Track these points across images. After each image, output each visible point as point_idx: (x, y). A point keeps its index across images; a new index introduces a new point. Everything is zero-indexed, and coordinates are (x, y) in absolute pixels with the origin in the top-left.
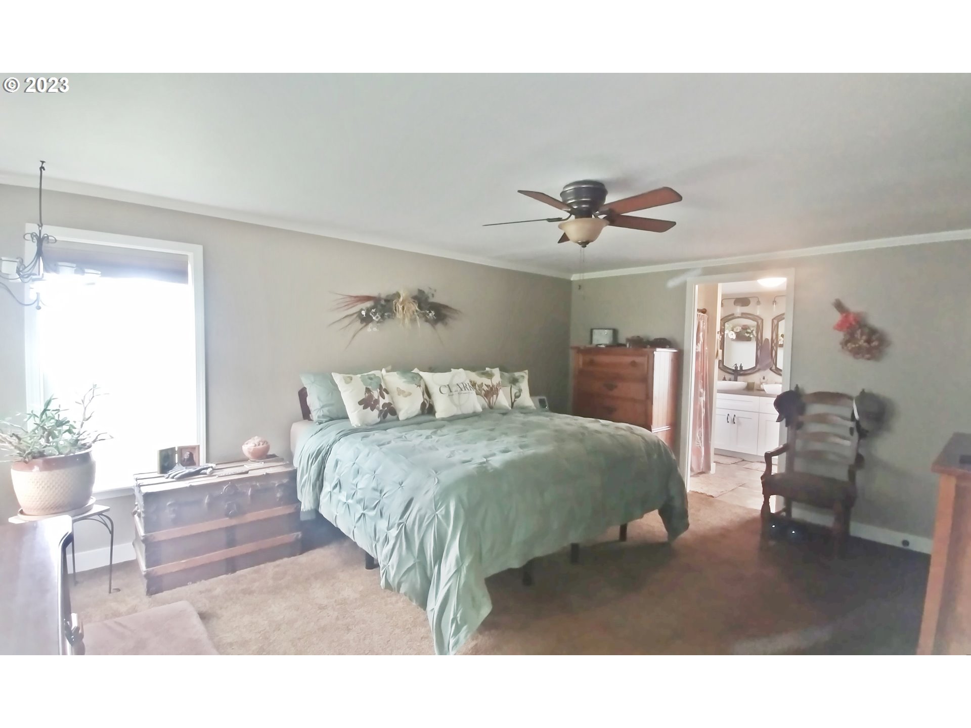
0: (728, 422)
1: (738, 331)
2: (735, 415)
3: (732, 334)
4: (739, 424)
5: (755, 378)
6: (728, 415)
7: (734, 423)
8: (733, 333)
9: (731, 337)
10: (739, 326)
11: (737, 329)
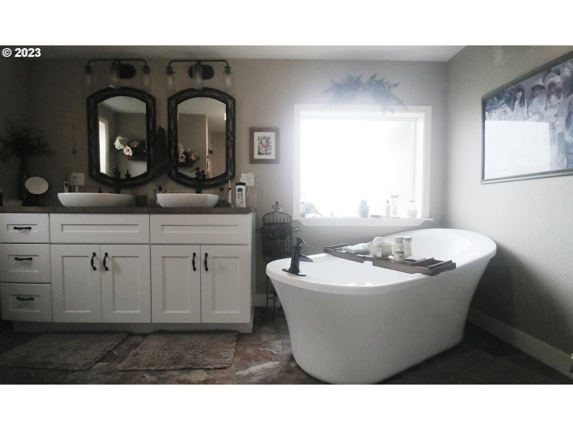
0: (95, 269)
1: (135, 146)
2: (106, 254)
3: (128, 150)
4: (116, 268)
5: (148, 190)
6: (94, 254)
7: (107, 269)
8: (129, 148)
9: (127, 154)
10: (137, 141)
11: (134, 145)
